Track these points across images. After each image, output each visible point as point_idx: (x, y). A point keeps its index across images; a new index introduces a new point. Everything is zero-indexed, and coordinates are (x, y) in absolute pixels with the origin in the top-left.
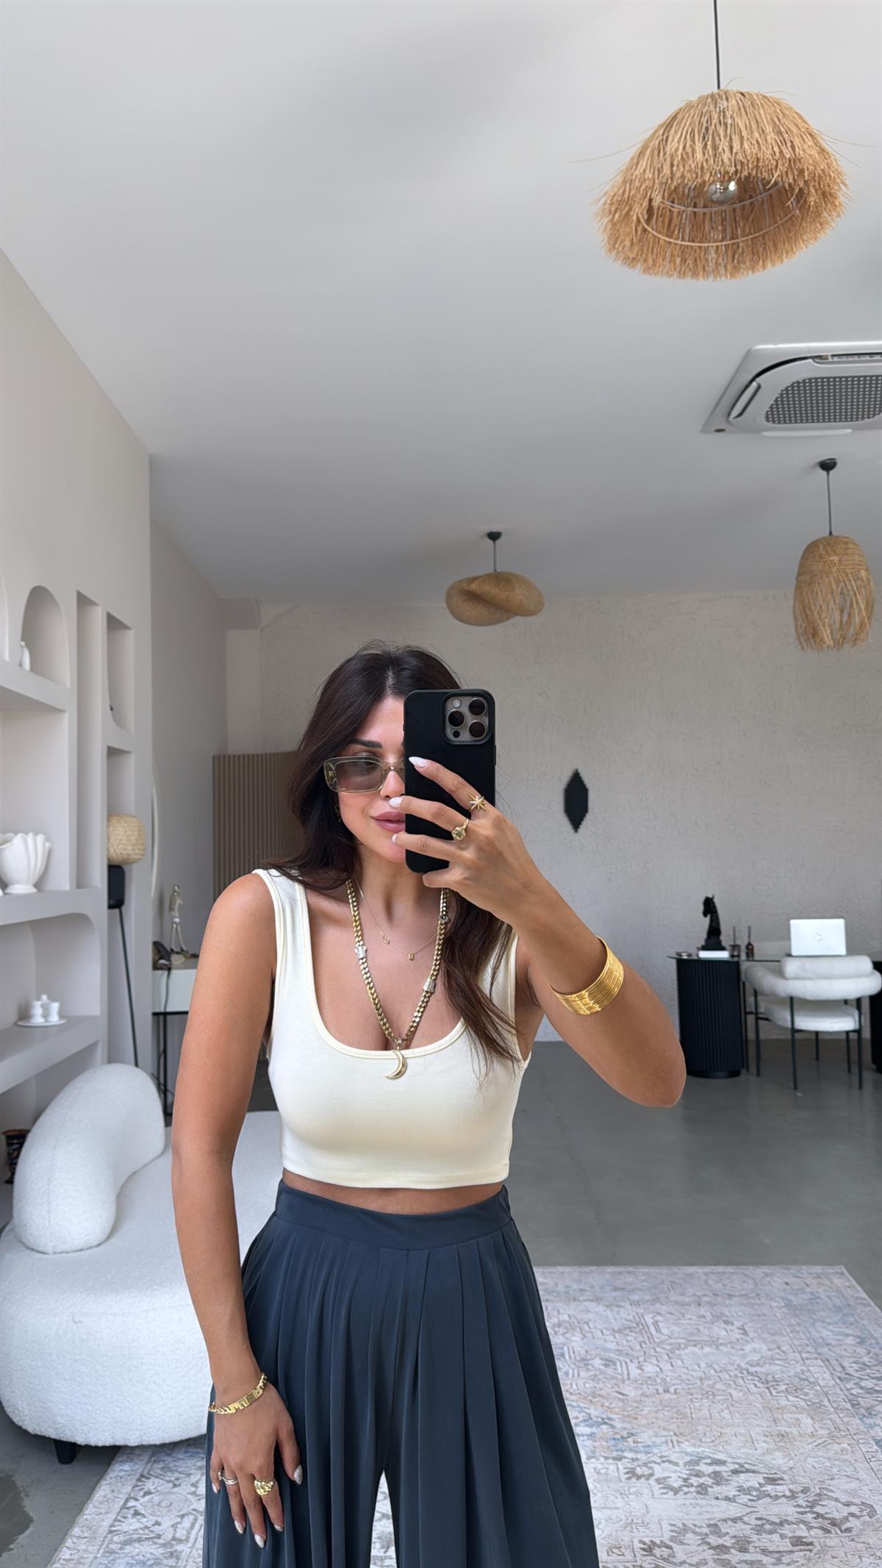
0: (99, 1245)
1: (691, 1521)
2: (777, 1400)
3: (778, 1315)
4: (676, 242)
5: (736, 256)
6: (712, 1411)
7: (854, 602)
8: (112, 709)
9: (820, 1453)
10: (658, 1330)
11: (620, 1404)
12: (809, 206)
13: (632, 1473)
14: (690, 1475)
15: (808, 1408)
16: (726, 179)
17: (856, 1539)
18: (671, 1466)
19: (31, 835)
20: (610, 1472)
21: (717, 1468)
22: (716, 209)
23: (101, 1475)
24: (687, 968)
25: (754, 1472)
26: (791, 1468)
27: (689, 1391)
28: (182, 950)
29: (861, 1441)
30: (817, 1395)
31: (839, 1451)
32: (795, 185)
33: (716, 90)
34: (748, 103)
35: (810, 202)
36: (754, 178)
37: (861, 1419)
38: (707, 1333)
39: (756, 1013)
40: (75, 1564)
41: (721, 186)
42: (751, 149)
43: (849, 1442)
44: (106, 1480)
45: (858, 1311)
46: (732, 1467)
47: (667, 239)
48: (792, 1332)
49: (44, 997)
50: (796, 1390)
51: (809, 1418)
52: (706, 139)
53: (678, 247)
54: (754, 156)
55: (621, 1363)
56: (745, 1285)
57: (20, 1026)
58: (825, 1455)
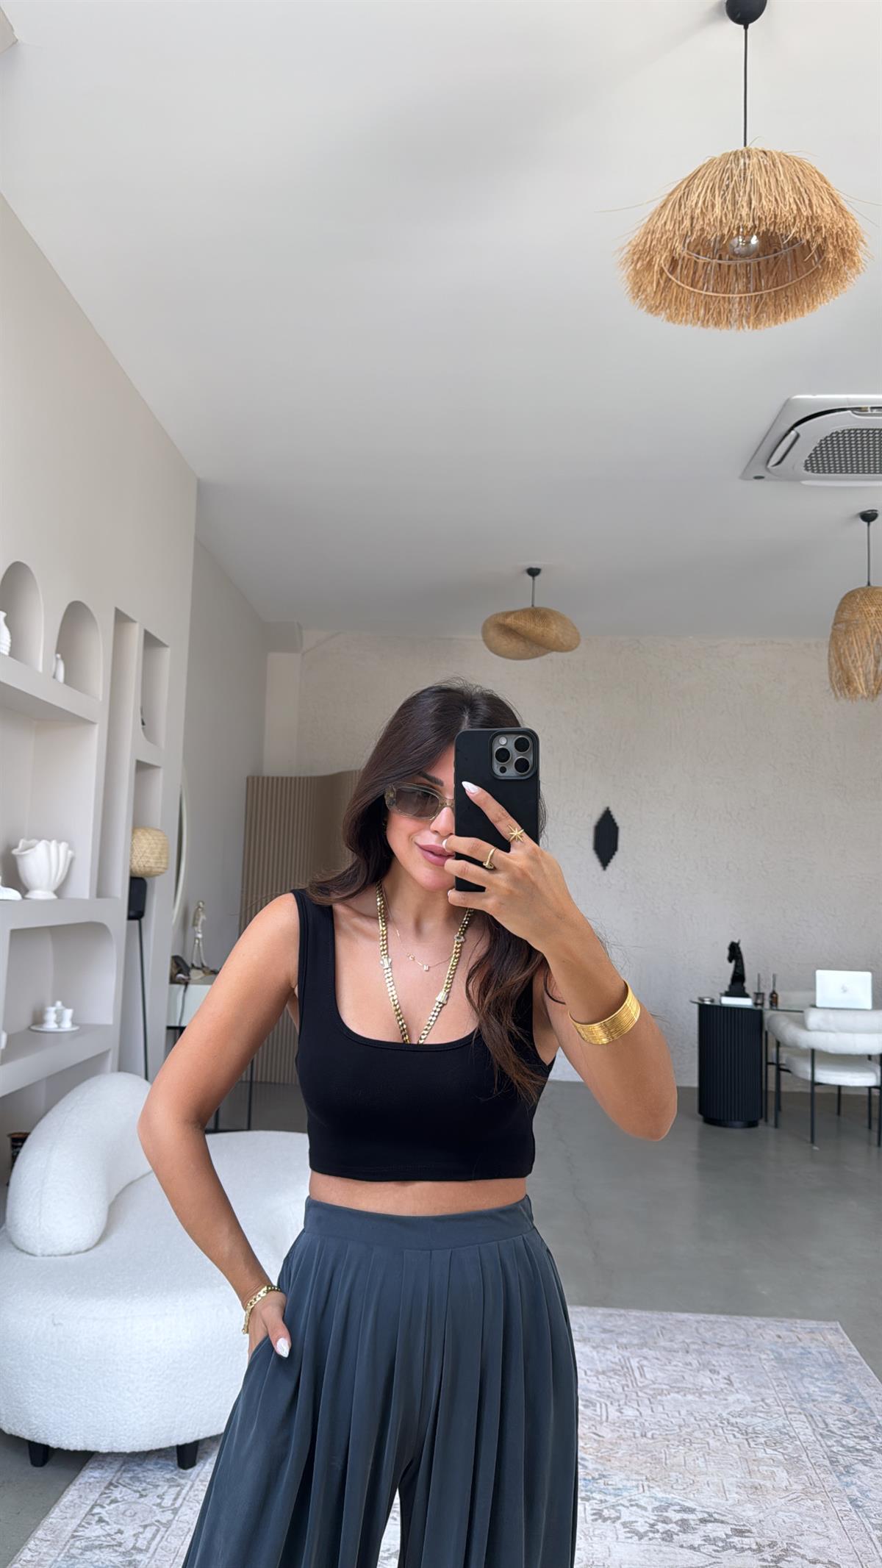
0: (87, 1250)
2: (755, 1452)
3: (766, 1367)
4: (701, 292)
5: (759, 308)
6: (686, 1458)
8: (143, 724)
9: (791, 1508)
10: (642, 1375)
11: (595, 1445)
12: (828, 262)
13: (599, 1515)
14: (658, 1521)
15: (785, 1462)
16: (747, 234)
18: (639, 1510)
19: (54, 842)
21: (686, 1516)
22: (742, 261)
23: (71, 1481)
24: (709, 1015)
25: (722, 1522)
26: (760, 1521)
27: (665, 1437)
28: (203, 966)
29: (835, 1499)
30: (796, 1449)
31: (812, 1507)
32: (813, 240)
33: (741, 147)
34: (769, 162)
35: (829, 258)
36: (773, 232)
37: (838, 1477)
38: (692, 1381)
39: (778, 1064)
40: (35, 1566)
41: (743, 240)
42: (769, 206)
43: (823, 1499)
44: (75, 1485)
45: (849, 1369)
46: (700, 1516)
47: (692, 289)
48: (778, 1386)
49: (59, 1004)
50: (775, 1443)
51: (785, 1471)
52: (726, 194)
53: (702, 297)
54: (772, 212)
55: (601, 1405)
56: (736, 1336)
57: (33, 1031)
58: (798, 1511)
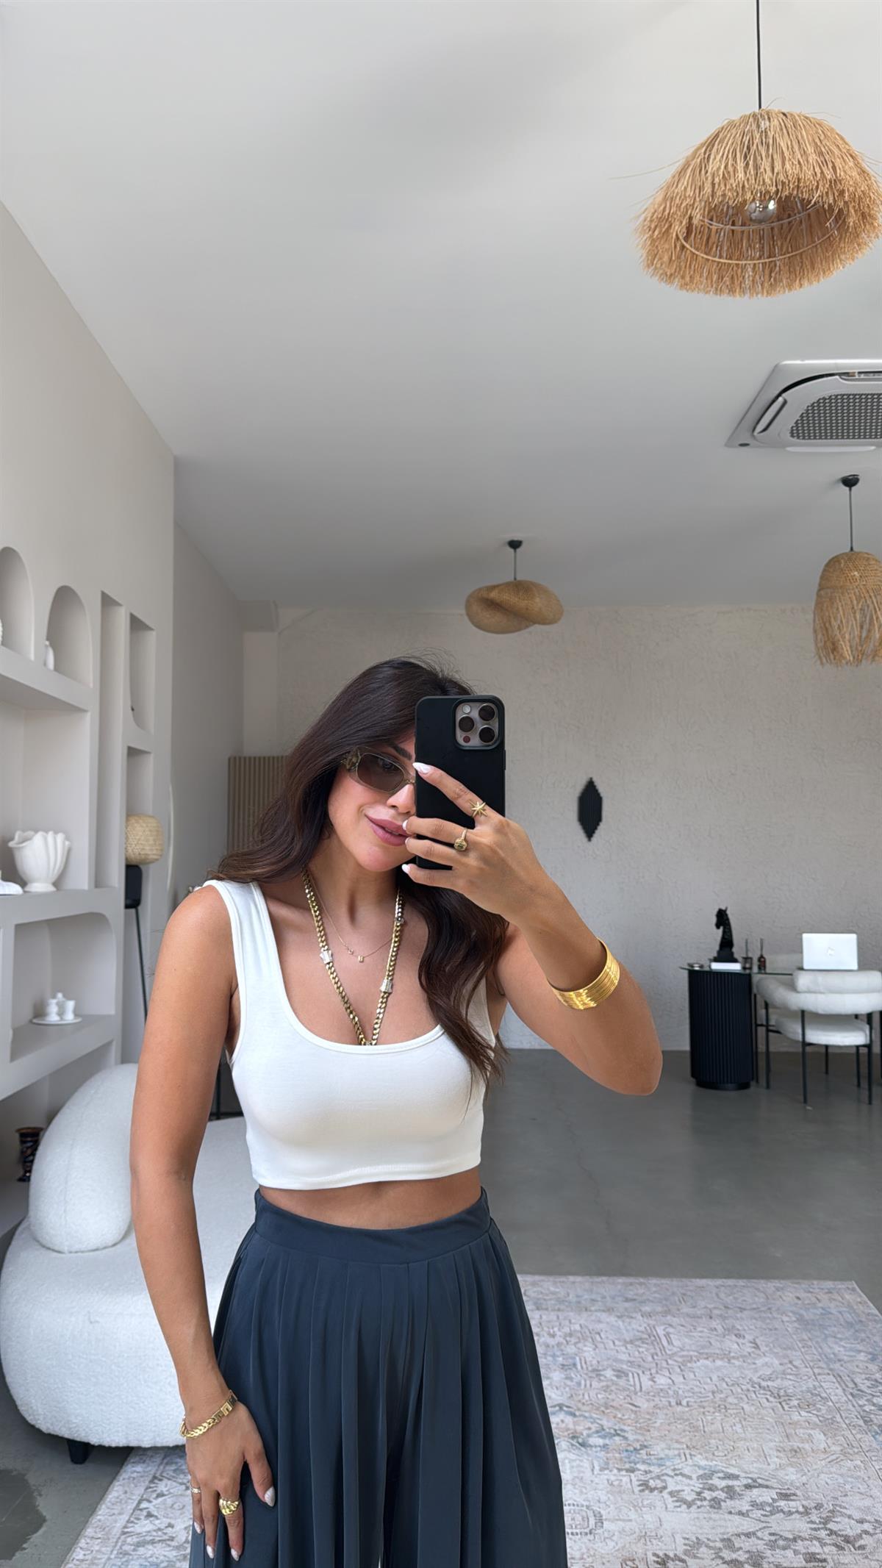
0: (114, 1245)
1: (705, 1536)
2: (789, 1415)
3: (789, 1329)
4: (714, 259)
5: (773, 275)
6: (724, 1425)
7: (875, 618)
8: (133, 709)
9: (833, 1470)
10: (670, 1342)
11: (633, 1416)
12: (848, 227)
13: (645, 1486)
14: (704, 1489)
15: (820, 1424)
16: (765, 197)
17: (869, 1557)
18: (684, 1479)
19: (51, 833)
20: (623, 1483)
21: (730, 1483)
22: (755, 227)
23: (114, 1477)
24: (699, 980)
25: (767, 1487)
26: (804, 1484)
27: (700, 1404)
29: (873, 1458)
30: (829, 1410)
31: (852, 1467)
32: (835, 204)
33: (757, 110)
34: (789, 124)
35: (849, 223)
36: (794, 198)
37: (873, 1436)
38: (720, 1346)
39: (767, 1026)
40: (89, 1565)
41: (760, 205)
42: (792, 169)
43: (862, 1460)
44: (118, 1481)
45: (870, 1328)
46: (745, 1482)
47: (705, 256)
48: (803, 1347)
49: (60, 995)
50: (808, 1406)
51: (822, 1434)
52: (748, 158)
53: (716, 264)
54: (795, 176)
55: (633, 1374)
56: (757, 1299)
57: (35, 1023)
58: (838, 1472)
